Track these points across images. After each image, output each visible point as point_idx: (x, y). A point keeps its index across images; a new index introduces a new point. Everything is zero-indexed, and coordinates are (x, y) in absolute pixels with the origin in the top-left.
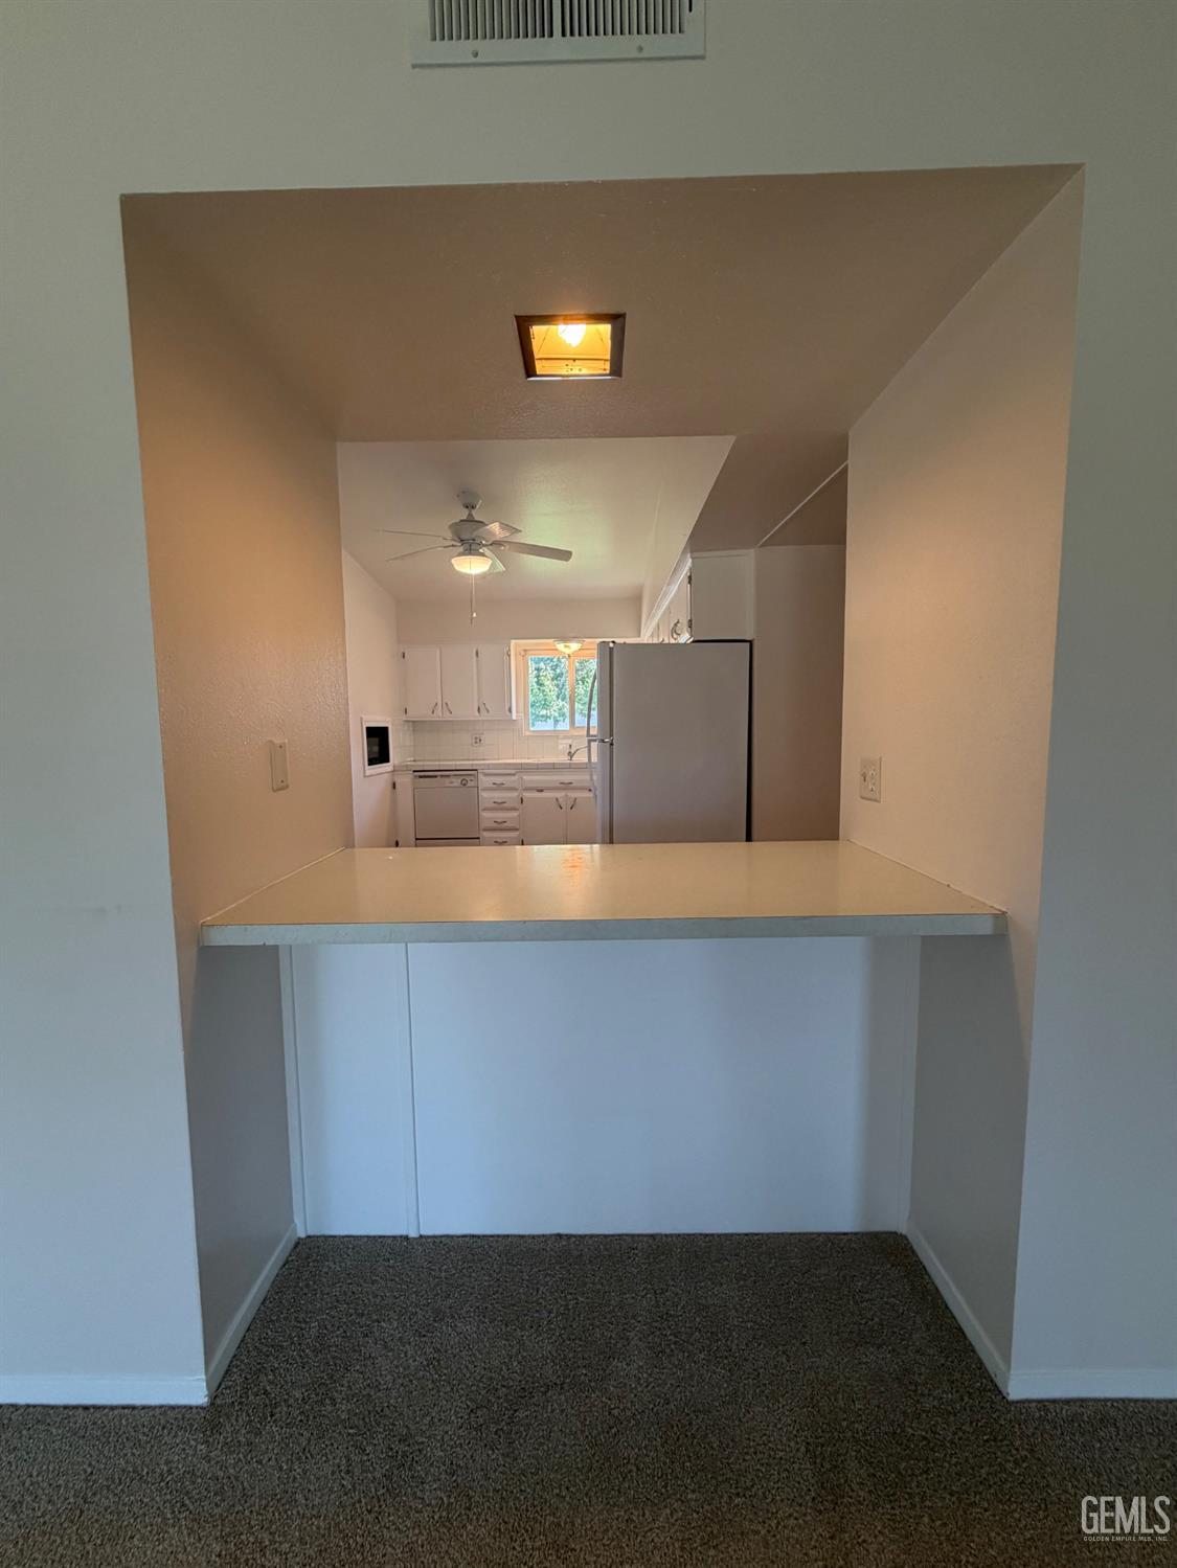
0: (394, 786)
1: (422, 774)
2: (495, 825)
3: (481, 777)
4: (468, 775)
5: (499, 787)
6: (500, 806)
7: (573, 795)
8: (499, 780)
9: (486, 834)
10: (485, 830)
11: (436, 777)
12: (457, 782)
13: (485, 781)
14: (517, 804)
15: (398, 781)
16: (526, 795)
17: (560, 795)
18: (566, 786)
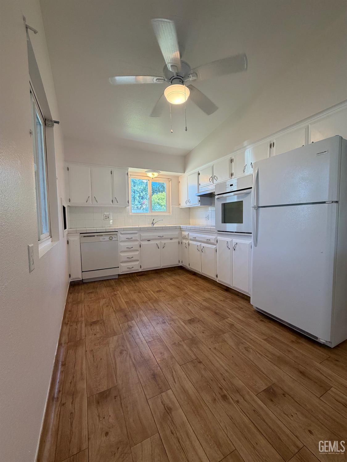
0: (68, 242)
1: (86, 235)
2: (128, 259)
3: (119, 234)
4: (112, 234)
5: (129, 240)
6: (130, 249)
7: (164, 241)
8: (129, 236)
9: (122, 264)
10: (122, 262)
11: (94, 236)
12: (107, 238)
13: (122, 237)
14: (138, 248)
15: (71, 239)
16: (143, 243)
17: (158, 242)
18: (161, 238)
